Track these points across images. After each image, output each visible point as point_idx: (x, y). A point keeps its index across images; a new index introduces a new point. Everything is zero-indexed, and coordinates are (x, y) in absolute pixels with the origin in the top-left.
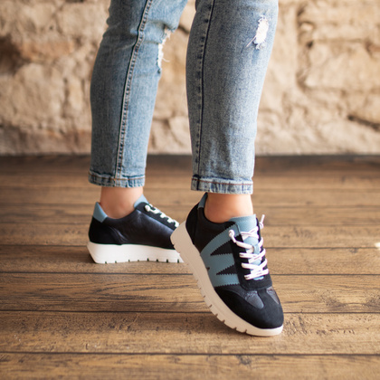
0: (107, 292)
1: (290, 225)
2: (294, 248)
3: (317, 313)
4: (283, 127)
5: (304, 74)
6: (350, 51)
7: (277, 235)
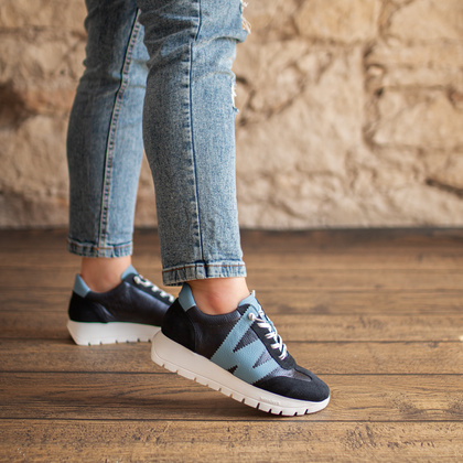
0: (130, 395)
1: (355, 314)
2: (360, 342)
3: (389, 421)
4: (346, 194)
5: (372, 129)
6: (429, 101)
7: (340, 325)
